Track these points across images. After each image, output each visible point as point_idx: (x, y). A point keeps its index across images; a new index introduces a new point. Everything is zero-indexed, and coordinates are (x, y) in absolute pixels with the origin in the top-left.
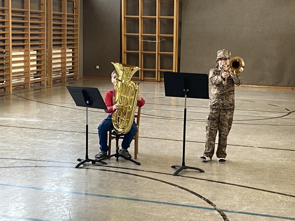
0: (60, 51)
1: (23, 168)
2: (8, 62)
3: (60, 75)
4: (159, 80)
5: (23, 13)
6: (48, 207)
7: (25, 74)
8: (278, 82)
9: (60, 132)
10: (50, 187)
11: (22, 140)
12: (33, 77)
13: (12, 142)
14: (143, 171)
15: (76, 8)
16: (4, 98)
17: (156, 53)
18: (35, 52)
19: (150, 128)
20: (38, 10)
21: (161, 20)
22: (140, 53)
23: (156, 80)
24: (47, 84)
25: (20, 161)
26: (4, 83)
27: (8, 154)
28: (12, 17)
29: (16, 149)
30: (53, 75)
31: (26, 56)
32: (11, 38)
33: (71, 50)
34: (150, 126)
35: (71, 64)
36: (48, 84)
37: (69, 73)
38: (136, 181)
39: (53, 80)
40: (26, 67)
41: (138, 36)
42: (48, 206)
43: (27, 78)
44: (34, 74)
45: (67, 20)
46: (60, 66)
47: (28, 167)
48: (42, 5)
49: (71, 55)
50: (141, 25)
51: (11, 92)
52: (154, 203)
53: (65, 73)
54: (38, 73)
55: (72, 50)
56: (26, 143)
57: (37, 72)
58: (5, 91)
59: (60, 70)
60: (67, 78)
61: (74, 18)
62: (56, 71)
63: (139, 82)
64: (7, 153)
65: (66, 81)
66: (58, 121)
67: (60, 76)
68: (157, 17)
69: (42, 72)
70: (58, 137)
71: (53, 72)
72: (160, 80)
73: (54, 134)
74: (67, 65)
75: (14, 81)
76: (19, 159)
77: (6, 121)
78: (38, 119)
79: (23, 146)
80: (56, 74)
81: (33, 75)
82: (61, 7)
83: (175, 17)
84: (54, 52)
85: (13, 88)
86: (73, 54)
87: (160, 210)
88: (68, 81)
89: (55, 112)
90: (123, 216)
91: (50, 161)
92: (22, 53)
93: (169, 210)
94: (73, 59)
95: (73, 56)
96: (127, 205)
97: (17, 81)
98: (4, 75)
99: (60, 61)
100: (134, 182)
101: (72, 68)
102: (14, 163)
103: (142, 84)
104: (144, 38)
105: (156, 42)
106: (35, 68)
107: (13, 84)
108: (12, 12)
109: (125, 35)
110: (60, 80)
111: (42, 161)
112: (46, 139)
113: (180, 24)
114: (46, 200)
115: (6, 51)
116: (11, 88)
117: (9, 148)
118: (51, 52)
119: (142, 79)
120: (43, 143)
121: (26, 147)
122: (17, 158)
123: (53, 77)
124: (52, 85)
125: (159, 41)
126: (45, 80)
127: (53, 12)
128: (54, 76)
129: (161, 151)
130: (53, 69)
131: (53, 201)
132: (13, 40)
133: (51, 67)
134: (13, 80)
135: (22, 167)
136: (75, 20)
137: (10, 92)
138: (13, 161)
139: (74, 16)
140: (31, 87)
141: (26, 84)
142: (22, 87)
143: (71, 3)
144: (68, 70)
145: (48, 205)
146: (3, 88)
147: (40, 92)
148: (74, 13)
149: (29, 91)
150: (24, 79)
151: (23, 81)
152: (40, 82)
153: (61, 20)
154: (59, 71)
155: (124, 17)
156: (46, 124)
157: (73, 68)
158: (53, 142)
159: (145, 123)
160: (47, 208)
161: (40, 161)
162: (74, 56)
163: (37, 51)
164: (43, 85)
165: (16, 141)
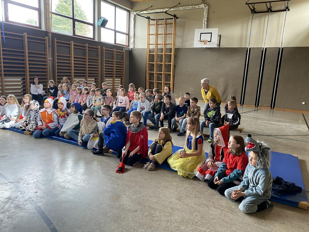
0: (112, 80)
8: (224, 100)
17: (162, 82)
21: (165, 65)
22: (155, 82)
28: (74, 60)
32: (73, 71)
41: (154, 73)
45: (116, 64)
49: (119, 82)
50: (155, 68)
55: (120, 79)
68: (163, 63)
82: (113, 57)
83: (172, 64)
86: (121, 81)
104: (157, 74)
105: (162, 76)
108: (74, 58)
109: (148, 72)
113: (175, 66)
118: (104, 80)
125: (164, 76)
127: (105, 59)
132: (75, 73)
155: (148, 63)
163: (95, 79)
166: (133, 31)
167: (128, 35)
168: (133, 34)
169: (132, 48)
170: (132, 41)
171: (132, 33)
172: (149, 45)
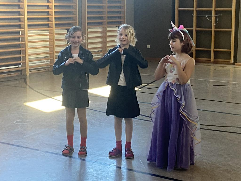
26: (20, 66)
32: (26, 16)
46: (100, 45)
58: (22, 75)
62: (96, 51)
85: (30, 71)
98: (21, 57)
107: (30, 67)
109: (178, 10)
118: (86, 31)
132: (28, 19)
133: (86, 46)
134: (30, 63)
137: (26, 76)
141: (51, 66)
146: (19, 71)
150: (49, 60)
151: (48, 63)
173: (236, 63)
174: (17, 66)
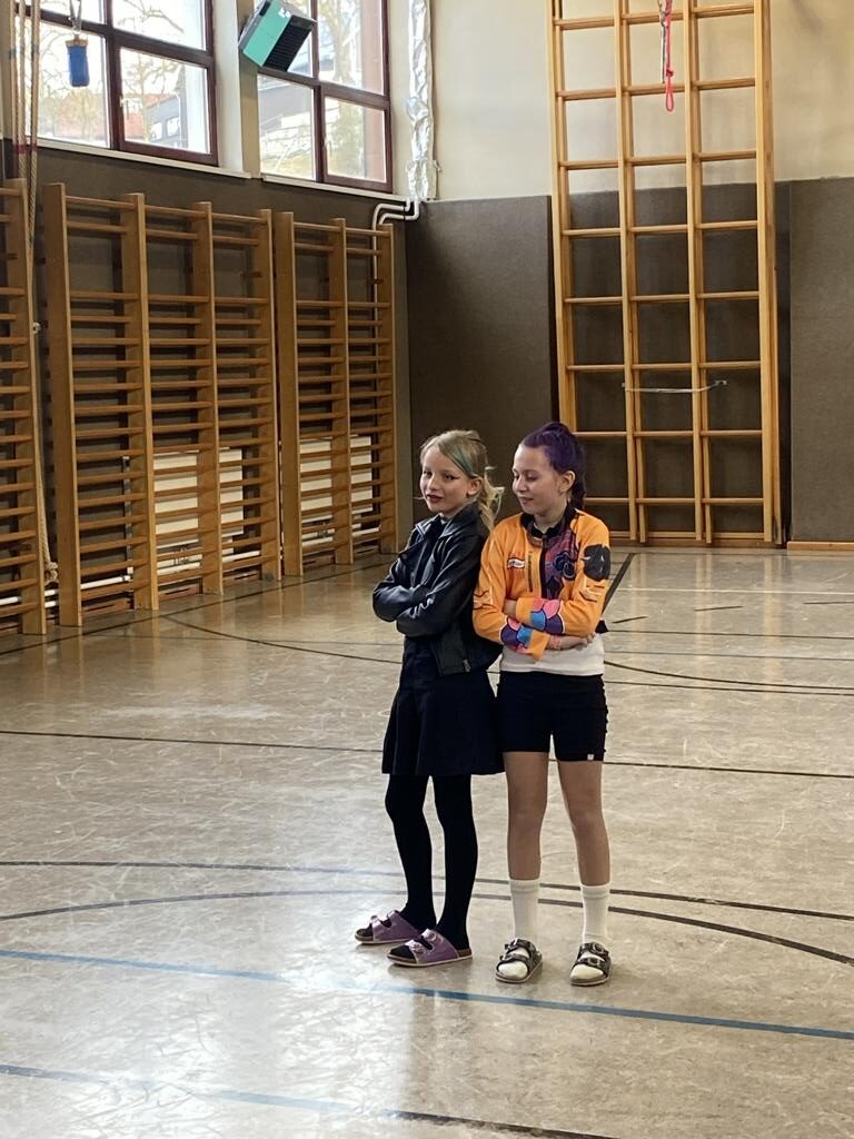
0: (326, 446)
1: (237, 899)
2: (140, 495)
3: (328, 535)
4: (709, 541)
5: (189, 309)
6: (355, 1053)
7: (203, 538)
9: (358, 756)
10: (348, 972)
11: (218, 789)
12: (231, 550)
13: (185, 802)
14: (702, 901)
15: (379, 281)
16: (130, 632)
17: (691, 437)
18: (237, 456)
19: (702, 728)
20: (243, 296)
21: (708, 308)
22: (630, 438)
23: (699, 538)
24: (283, 574)
25: (220, 874)
26: (127, 578)
27: (175, 848)
28: (152, 326)
29: (202, 826)
30: (304, 537)
31: (206, 469)
32: (149, 406)
33: (367, 442)
34: (703, 723)
35: (368, 494)
36: (286, 572)
37: (363, 528)
38: (681, 944)
39: (304, 558)
40: (207, 512)
41: (623, 371)
42: (353, 1050)
43: (210, 554)
44: (235, 538)
45: (351, 328)
46: (327, 502)
47: (258, 894)
48: (259, 275)
49: (367, 459)
50: (631, 332)
51: (155, 607)
52: (769, 1033)
53: (347, 525)
54: (250, 534)
55: (369, 439)
56: (235, 801)
57: (247, 528)
58: (132, 607)
59: (329, 517)
60: (355, 547)
61: (373, 319)
62: (315, 523)
63: (633, 550)
64: (170, 844)
65: (352, 561)
66: (343, 715)
67: (330, 539)
68: (691, 296)
69: (264, 528)
70: (353, 775)
71: (304, 525)
72: (713, 539)
73: (334, 764)
74: (356, 497)
75: (165, 568)
76: (217, 866)
77: (150, 718)
78: (267, 707)
79: (226, 815)
80: (316, 534)
81: (231, 541)
82: (327, 280)
83: (764, 294)
84: (303, 449)
85: (160, 593)
86: (375, 455)
87: (796, 1060)
88: (362, 557)
89: (328, 677)
90: (653, 1084)
91: (336, 871)
92: (191, 461)
93: (833, 1060)
94: (376, 474)
95: (376, 463)
96: (661, 1041)
97: (175, 565)
98: (129, 547)
99: (326, 483)
100: (674, 945)
101: (371, 509)
102: (203, 881)
103: (643, 557)
104: (645, 378)
105: (690, 394)
106: (239, 516)
108: (151, 307)
109: (568, 372)
110: (330, 557)
111: (304, 869)
112: (308, 785)
114: (339, 1024)
115: (132, 457)
116: (156, 595)
117: (176, 825)
118: (296, 450)
119: (643, 540)
120: (299, 799)
121: (239, 818)
122: (210, 860)
123: (305, 544)
124: (302, 573)
125: (706, 388)
126: (276, 558)
127: (299, 302)
128: (309, 541)
129: (759, 821)
130: (306, 513)
131: (367, 1029)
132: (156, 415)
133: (297, 506)
134: (160, 564)
135: (235, 896)
136: (380, 327)
137: (151, 609)
138: (197, 874)
139: (373, 309)
140: (225, 587)
141: (205, 575)
142: (194, 587)
143: (362, 263)
144: (356, 518)
145: (352, 1043)
146: (125, 594)
147: (260, 605)
148: (373, 300)
149: (219, 603)
150: (200, 557)
151: (197, 565)
152: (258, 567)
153: (326, 331)
154: (327, 521)
155: (564, 304)
156: (300, 728)
157: (377, 507)
158: (337, 797)
159: (679, 711)
160: (349, 1058)
161: (297, 869)
162: (378, 460)
163: (244, 449)
164: (270, 578)
165: (198, 797)
166: (422, 79)
167: (385, 103)
168: (425, 96)
169: (423, 204)
170: (414, 147)
171: (413, 93)
172: (568, 168)
173: (789, 543)
174: (119, 579)
